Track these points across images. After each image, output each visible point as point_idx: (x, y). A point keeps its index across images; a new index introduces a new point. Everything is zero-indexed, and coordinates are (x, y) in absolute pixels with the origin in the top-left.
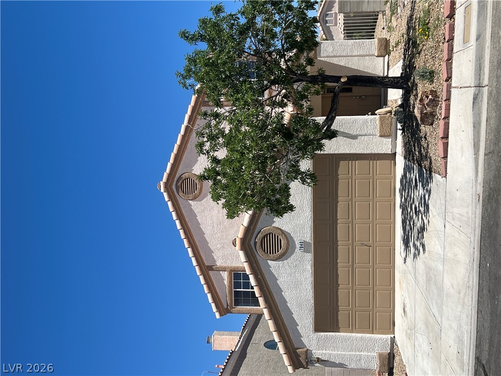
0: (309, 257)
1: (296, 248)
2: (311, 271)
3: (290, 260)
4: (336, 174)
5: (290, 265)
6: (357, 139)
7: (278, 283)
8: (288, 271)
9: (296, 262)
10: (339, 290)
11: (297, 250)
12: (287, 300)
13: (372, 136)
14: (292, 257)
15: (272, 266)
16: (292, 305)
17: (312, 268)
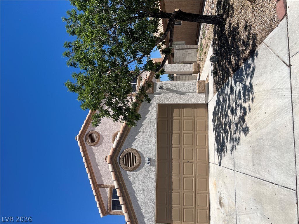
0: (154, 169)
1: (145, 162)
2: (154, 179)
3: (141, 171)
4: (171, 116)
5: (141, 174)
6: (184, 95)
7: (133, 187)
8: (140, 179)
9: (145, 173)
10: (173, 193)
11: (146, 164)
12: (138, 199)
13: (193, 93)
14: (143, 169)
15: (129, 175)
16: (141, 203)
17: (155, 177)
